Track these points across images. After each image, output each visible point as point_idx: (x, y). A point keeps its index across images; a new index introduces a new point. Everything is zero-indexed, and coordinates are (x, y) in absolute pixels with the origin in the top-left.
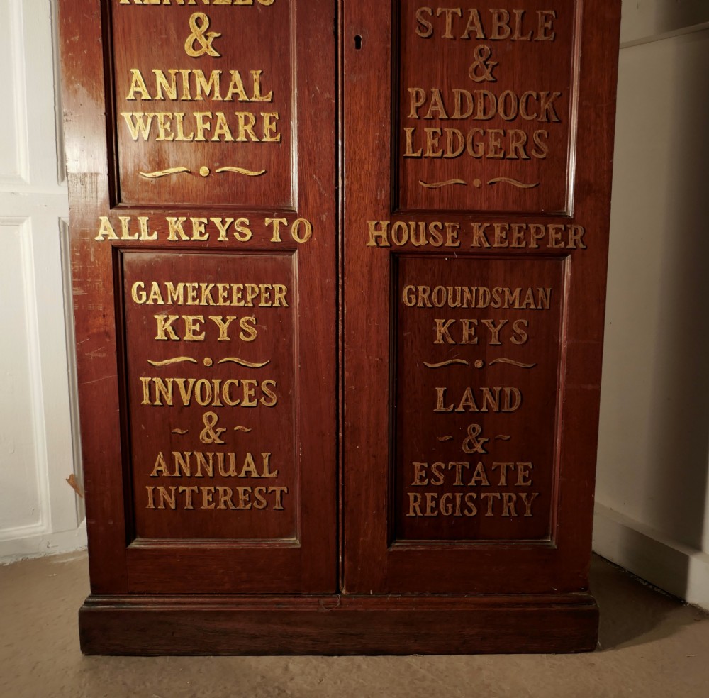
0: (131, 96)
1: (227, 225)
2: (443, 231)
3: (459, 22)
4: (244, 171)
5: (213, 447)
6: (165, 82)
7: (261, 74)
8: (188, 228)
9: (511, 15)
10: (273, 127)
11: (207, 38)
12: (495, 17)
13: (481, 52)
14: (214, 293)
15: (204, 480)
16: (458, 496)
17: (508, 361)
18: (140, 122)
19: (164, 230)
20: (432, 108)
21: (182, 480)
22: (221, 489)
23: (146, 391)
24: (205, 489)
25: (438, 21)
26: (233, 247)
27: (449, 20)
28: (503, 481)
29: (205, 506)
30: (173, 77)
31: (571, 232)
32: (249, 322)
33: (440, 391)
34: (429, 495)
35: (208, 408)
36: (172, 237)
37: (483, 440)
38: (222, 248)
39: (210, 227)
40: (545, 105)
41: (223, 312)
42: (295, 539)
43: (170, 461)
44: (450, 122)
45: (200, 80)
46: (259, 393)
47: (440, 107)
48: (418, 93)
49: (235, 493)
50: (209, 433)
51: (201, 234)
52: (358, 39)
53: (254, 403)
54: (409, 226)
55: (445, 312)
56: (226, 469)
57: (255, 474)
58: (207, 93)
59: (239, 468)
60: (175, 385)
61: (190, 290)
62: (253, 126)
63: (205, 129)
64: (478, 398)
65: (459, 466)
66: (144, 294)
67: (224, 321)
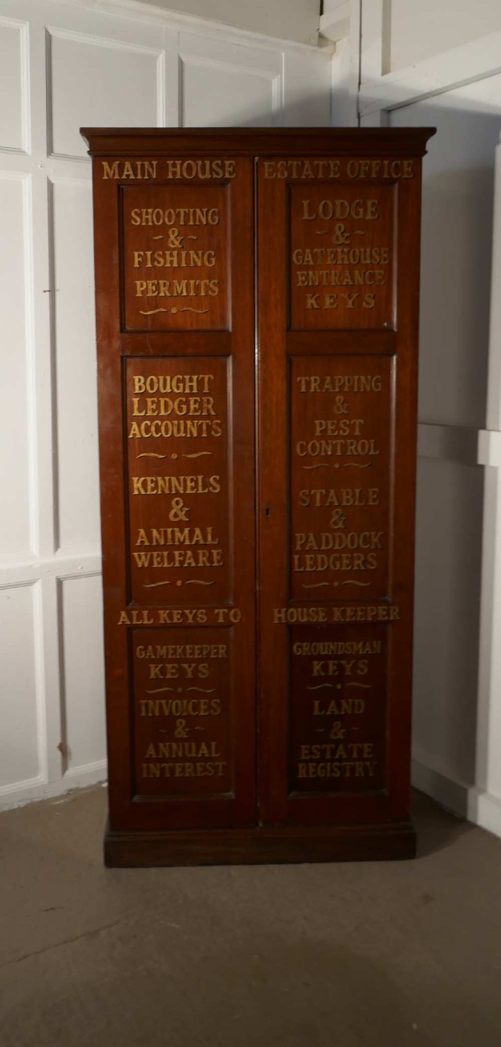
0: (138, 544)
1: (193, 614)
2: (317, 613)
3: (324, 497)
4: (202, 582)
5: (182, 740)
6: (158, 536)
7: (212, 529)
8: (170, 616)
9: (354, 493)
10: (219, 557)
11: (182, 511)
12: (344, 494)
13: (337, 513)
14: (184, 650)
15: (178, 759)
16: (329, 764)
17: (356, 684)
18: (143, 557)
19: (157, 617)
20: (309, 544)
21: (164, 760)
22: (187, 764)
23: (143, 708)
24: (178, 765)
25: (312, 497)
26: (196, 626)
27: (318, 496)
28: (355, 755)
29: (177, 775)
30: (162, 533)
31: (392, 610)
32: (204, 667)
33: (317, 703)
34: (311, 765)
35: (180, 717)
36: (162, 621)
37: (343, 731)
38: (191, 627)
39: (183, 615)
40: (375, 540)
41: (189, 661)
42: (230, 793)
43: (157, 749)
44: (319, 551)
45: (178, 534)
46: (210, 707)
47: (314, 544)
48: (301, 536)
49: (195, 767)
50: (181, 731)
51: (178, 619)
52: (267, 510)
53: (207, 714)
54: (297, 611)
55: (319, 657)
56: (190, 752)
57: (207, 755)
58: (182, 540)
59: (197, 752)
60: (161, 705)
61: (170, 650)
62: (208, 558)
63: (180, 561)
64: (339, 706)
65: (329, 746)
66: (143, 653)
67: (190, 666)
